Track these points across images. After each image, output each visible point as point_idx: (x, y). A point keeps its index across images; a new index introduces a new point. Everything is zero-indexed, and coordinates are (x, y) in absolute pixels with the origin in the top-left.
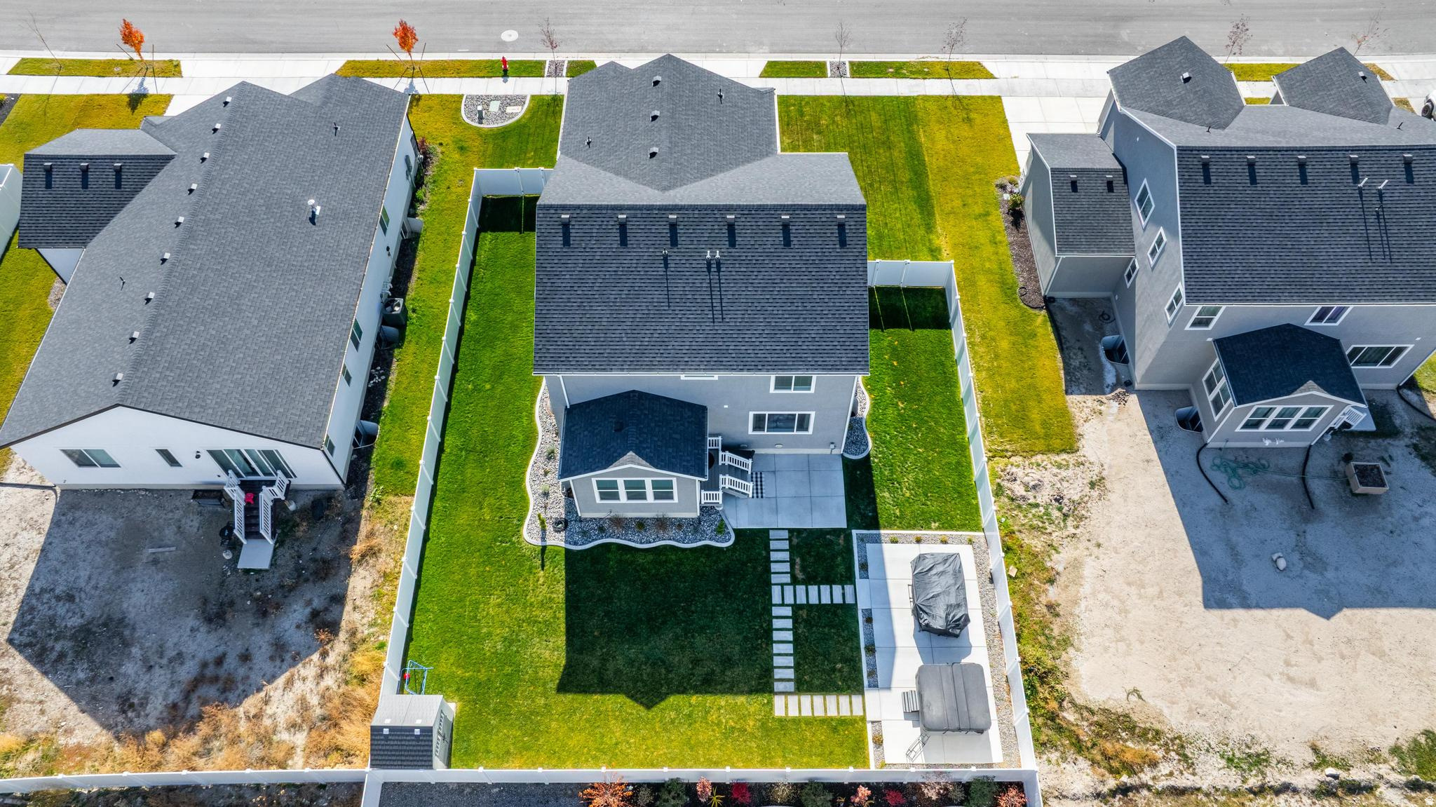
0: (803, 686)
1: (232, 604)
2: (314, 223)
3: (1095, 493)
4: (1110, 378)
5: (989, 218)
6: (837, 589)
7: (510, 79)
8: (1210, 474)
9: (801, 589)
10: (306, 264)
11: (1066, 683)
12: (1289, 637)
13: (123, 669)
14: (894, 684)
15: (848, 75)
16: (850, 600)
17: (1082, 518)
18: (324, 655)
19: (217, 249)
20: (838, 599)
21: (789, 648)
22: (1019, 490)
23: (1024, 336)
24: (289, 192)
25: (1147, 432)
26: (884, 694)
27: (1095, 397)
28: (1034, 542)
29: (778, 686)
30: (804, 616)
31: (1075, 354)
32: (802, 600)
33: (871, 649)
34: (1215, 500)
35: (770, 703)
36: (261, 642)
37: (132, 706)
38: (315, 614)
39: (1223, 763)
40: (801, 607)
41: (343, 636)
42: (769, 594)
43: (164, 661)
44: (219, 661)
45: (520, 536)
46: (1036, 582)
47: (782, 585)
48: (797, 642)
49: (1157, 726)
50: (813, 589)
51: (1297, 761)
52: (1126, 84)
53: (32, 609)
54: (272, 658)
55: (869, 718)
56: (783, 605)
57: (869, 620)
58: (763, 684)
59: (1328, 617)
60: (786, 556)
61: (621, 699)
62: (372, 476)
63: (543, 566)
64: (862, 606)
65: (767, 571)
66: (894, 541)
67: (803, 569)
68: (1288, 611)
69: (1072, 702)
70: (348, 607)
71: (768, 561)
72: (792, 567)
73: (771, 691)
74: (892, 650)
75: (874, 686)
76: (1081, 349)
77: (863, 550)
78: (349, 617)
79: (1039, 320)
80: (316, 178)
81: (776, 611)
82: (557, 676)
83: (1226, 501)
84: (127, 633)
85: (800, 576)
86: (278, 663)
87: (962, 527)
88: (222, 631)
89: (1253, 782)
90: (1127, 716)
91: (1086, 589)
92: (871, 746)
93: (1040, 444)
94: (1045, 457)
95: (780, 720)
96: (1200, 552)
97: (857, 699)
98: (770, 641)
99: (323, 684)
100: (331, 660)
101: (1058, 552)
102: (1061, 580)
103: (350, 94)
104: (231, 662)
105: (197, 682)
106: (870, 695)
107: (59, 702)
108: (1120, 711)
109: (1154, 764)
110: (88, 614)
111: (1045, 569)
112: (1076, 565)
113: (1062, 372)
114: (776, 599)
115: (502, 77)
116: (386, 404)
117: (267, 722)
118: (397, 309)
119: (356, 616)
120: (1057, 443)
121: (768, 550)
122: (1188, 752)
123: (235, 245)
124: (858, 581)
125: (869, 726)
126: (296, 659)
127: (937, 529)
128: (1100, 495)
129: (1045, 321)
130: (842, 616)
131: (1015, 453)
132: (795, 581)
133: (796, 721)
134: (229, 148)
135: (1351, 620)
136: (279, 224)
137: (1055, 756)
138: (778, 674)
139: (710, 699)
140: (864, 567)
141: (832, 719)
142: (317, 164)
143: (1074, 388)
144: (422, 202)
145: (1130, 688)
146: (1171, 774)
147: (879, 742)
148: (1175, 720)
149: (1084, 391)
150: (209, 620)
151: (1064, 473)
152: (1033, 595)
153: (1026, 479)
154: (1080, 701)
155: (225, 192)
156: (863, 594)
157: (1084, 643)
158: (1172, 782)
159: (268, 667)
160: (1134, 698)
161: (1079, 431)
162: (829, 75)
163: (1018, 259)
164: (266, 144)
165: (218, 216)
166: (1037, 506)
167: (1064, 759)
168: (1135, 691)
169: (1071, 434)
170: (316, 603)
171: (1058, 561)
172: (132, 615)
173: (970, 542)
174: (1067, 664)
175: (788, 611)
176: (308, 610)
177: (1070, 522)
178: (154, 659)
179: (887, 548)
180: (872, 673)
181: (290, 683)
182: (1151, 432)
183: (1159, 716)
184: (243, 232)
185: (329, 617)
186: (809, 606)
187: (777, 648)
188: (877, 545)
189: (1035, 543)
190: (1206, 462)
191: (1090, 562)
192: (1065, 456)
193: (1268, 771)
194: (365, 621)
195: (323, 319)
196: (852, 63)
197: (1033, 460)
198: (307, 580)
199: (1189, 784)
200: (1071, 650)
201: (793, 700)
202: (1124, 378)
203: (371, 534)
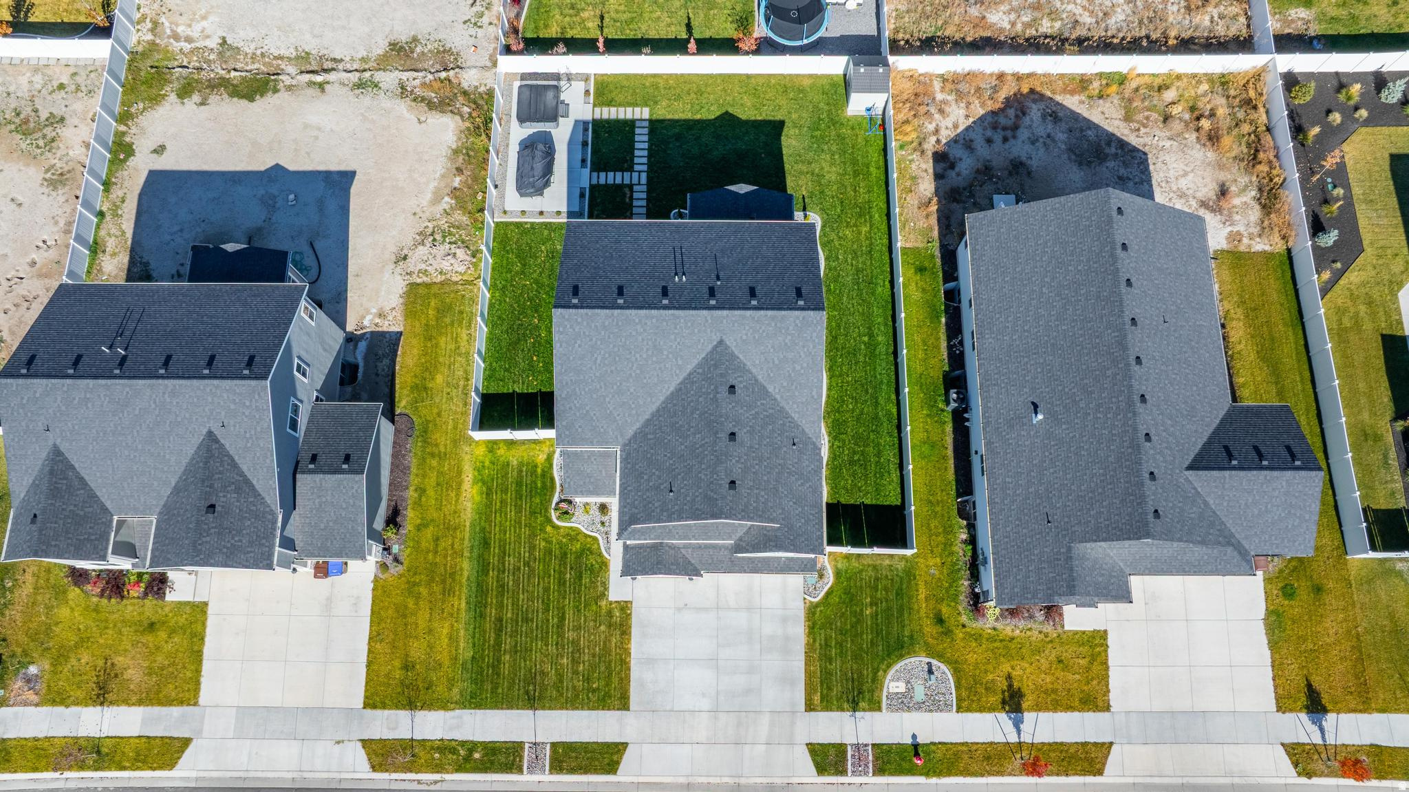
0: (631, 124)
1: (1010, 174)
2: (1033, 403)
3: (405, 251)
4: (362, 346)
5: (419, 521)
6: (602, 181)
7: (909, 741)
8: (314, 264)
9: (627, 181)
10: (1026, 359)
11: (463, 128)
12: (308, 153)
13: (1066, 135)
14: (573, 123)
15: (527, 746)
16: (595, 174)
17: (420, 234)
18: (938, 141)
19: (1097, 341)
20: (603, 175)
21: (637, 145)
22: (460, 253)
23: (421, 389)
24: (1064, 427)
25: (349, 299)
26: (580, 118)
27: (380, 329)
28: (459, 218)
29: (646, 124)
30: (626, 164)
31: (383, 370)
32: (627, 175)
33: (585, 144)
34: (318, 246)
35: (651, 115)
36: (982, 150)
37: (1051, 116)
38: (952, 166)
39: (380, 85)
40: (627, 170)
41: (930, 154)
42: (649, 179)
43: (1041, 140)
44: (1005, 140)
45: (822, 218)
46: (465, 190)
47: (639, 184)
48: (633, 148)
49: (414, 104)
50: (619, 181)
51: (336, 85)
52: (264, 541)
53: (1142, 172)
54: (971, 141)
55: (591, 106)
56: (640, 172)
57: (584, 161)
58: (655, 125)
59: (277, 165)
60: (635, 203)
61: (743, 117)
62: (938, 261)
63: (804, 197)
64: (588, 170)
65: (649, 192)
66: (559, 213)
67: (625, 195)
68: (301, 169)
69: (462, 117)
70: (931, 171)
71: (648, 199)
72: (631, 197)
73: (651, 121)
74: (570, 143)
75: (585, 123)
76: (377, 375)
77: (582, 207)
78: (929, 165)
79: (403, 403)
80: (1047, 454)
81: (645, 168)
82: (785, 130)
83: (311, 244)
84: (1073, 157)
85: (627, 191)
86: (967, 138)
87: (507, 224)
88: (1011, 157)
89: (367, 75)
90: (430, 109)
91: (433, 185)
92: (592, 91)
93: (435, 290)
94: (435, 280)
95: (647, 105)
96: (344, 210)
97: (597, 116)
98: (650, 149)
99: (934, 125)
100: (933, 139)
101: (445, 210)
102: (448, 190)
103: (1051, 575)
104: (998, 138)
105: (1015, 127)
106: (589, 117)
107: (1095, 117)
108: (434, 112)
109: (424, 85)
110: (1104, 169)
111: (456, 198)
112: (437, 199)
113: (399, 353)
114: (644, 176)
115: (918, 745)
116: (943, 320)
117: (963, 105)
118: (955, 396)
119: (924, 166)
120: (422, 291)
121: (647, 206)
122: (400, 90)
123: (1085, 351)
124: (587, 186)
125: (592, 101)
126: (955, 141)
127: (526, 223)
128: (402, 250)
129: (399, 401)
130: (599, 165)
131: (456, 283)
132: (631, 186)
133: (637, 105)
134: (1130, 450)
135: (261, 163)
136: (1060, 388)
137: (482, 89)
138: (646, 131)
139: (689, 116)
140: (582, 195)
141: (614, 106)
142: (1051, 470)
143: (394, 338)
144: (965, 542)
145: (423, 125)
146: (414, 79)
147: (587, 92)
148: (402, 108)
149: (387, 336)
150: (1022, 164)
151: (423, 266)
152: (470, 181)
153: (453, 261)
154: (458, 118)
155: (1114, 400)
156: (586, 177)
157: (445, 151)
158: (416, 74)
159: (972, 135)
160: (423, 119)
161: (401, 300)
162: (548, 746)
163: (406, 470)
164: (1101, 471)
165: (1109, 373)
166: (450, 243)
167: (476, 87)
168: (420, 123)
169: (408, 297)
170: (952, 174)
171: (447, 202)
172: (1075, 168)
173: (505, 212)
174: (459, 139)
175: (637, 168)
176: (957, 169)
177: (430, 230)
178: (1048, 141)
179: (564, 209)
180: (586, 130)
181: (956, 126)
182: (346, 299)
183: (410, 109)
184: (1084, 367)
185: (942, 165)
186: (623, 171)
187: (646, 146)
188: (572, 210)
189: (461, 217)
190: (314, 272)
191: (425, 203)
192: (419, 281)
193: (356, 80)
194: (917, 163)
195: (997, 316)
196: (520, 771)
197: (443, 277)
198: (964, 189)
199: (406, 73)
200: (454, 147)
201: (637, 116)
202: (351, 345)
203: (927, 216)
